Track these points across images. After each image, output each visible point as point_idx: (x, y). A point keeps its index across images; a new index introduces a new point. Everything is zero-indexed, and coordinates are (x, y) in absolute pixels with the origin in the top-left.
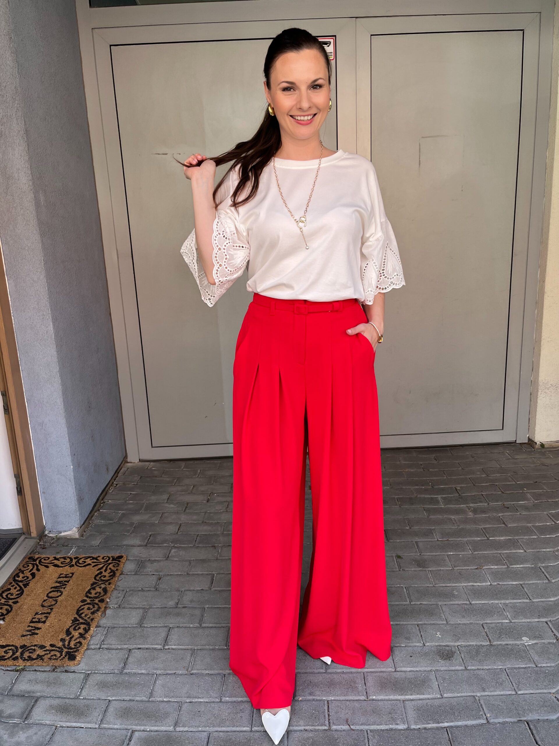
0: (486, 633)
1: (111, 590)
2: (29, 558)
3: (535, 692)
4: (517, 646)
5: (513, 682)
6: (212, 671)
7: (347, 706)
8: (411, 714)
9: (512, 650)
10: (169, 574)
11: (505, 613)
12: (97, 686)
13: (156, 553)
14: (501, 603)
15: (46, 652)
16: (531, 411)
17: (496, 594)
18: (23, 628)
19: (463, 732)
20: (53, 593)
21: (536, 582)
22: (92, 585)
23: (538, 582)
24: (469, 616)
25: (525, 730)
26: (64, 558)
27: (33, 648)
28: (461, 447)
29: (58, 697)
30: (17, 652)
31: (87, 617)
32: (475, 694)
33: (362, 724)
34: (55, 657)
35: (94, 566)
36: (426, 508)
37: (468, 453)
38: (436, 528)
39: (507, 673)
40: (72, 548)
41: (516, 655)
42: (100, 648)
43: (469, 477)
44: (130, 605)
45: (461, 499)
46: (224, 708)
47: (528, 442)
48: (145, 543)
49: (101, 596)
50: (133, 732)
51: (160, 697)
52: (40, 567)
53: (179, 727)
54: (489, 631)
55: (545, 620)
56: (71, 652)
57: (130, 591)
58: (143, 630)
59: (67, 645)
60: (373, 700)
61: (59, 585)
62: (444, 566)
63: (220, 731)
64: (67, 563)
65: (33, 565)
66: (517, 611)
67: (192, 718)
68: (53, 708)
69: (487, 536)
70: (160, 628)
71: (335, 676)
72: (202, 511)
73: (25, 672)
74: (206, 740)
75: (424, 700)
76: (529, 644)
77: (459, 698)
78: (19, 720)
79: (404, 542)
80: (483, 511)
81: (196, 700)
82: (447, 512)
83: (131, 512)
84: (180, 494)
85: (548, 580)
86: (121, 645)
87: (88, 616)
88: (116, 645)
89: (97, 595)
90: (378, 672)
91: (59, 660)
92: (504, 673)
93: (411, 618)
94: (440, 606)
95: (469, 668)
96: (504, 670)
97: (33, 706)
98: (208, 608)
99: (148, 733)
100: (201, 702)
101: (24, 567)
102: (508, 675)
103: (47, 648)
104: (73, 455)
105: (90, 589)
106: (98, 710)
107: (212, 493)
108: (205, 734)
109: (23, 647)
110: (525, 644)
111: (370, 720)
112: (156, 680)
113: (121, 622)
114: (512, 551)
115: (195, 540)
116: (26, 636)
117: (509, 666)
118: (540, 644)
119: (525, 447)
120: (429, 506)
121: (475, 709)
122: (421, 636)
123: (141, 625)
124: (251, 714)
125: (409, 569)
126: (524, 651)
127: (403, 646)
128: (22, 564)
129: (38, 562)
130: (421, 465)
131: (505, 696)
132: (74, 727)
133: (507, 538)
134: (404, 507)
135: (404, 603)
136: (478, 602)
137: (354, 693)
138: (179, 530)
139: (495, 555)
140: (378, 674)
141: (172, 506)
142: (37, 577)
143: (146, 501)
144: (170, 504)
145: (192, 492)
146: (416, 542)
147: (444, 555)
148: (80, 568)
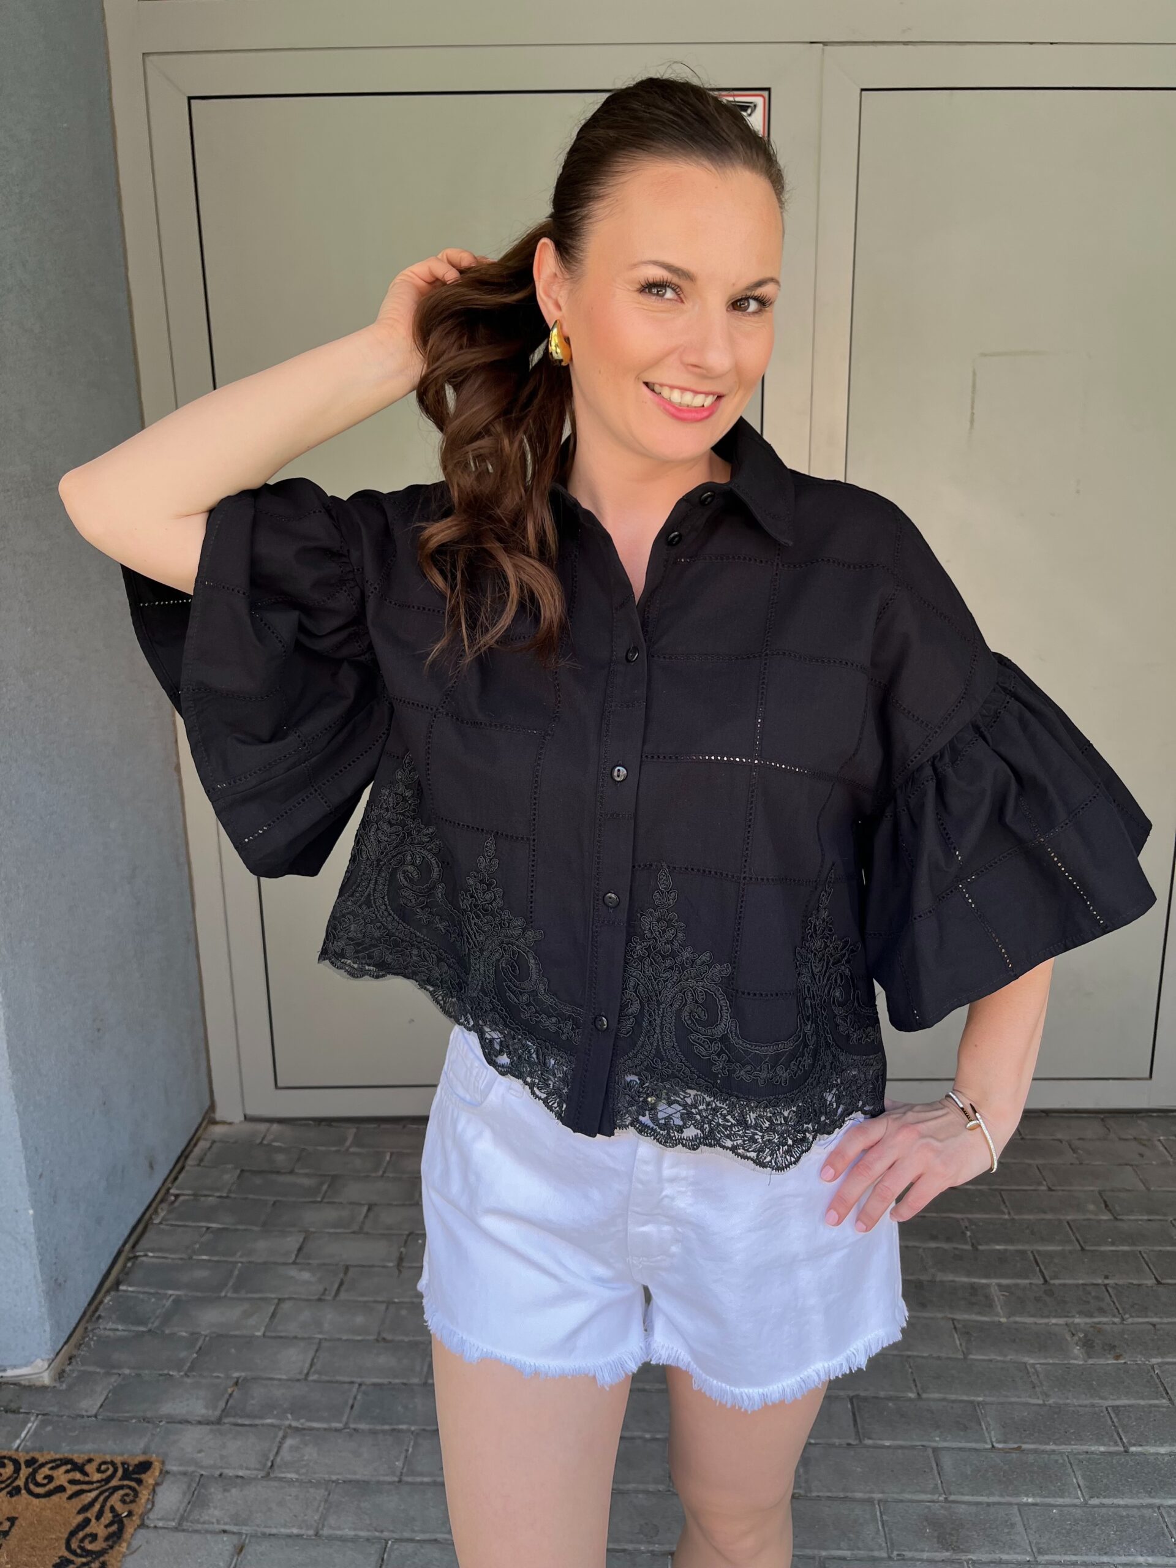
10: (268, 1531)
13: (240, 1452)
28: (1044, 1114)
35: (70, 1498)
36: (959, 1321)
37: (1059, 1137)
38: (989, 1399)
40: (27, 1424)
43: (1069, 1218)
45: (1051, 1298)
48: (218, 1413)
62: (1010, 1548)
64: (2, 1482)
69: (1123, 1437)
72: (380, 1299)
79: (902, 1447)
82: (1014, 1341)
83: (199, 1294)
84: (331, 1234)
107: (413, 1235)
115: (350, 1402)
120: (966, 1317)
125: (917, 1555)
138: (312, 1365)
139: (1147, 1512)
141: (306, 1275)
143: (241, 1257)
144: (301, 1270)
145: (360, 1231)
146: (935, 1450)
147: (1010, 1504)
148: (36, 1501)
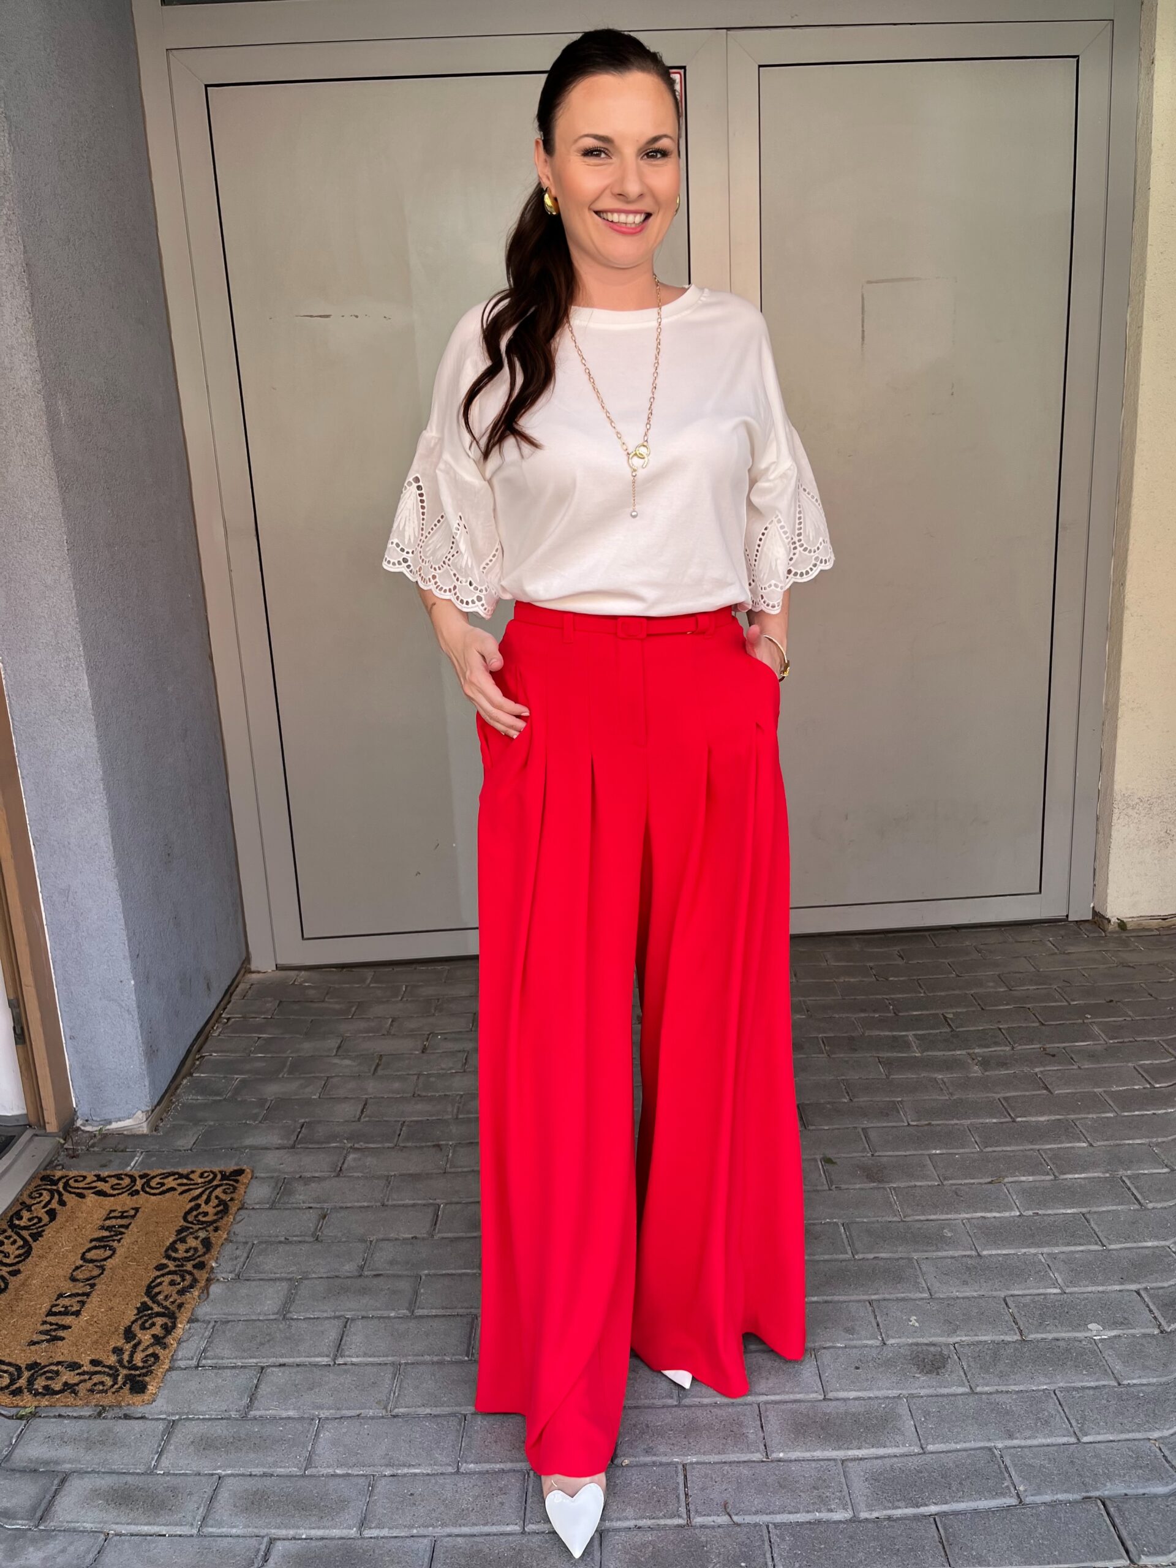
0: (1012, 1315)
1: (220, 1243)
2: (43, 1179)
3: (1119, 1438)
4: (1077, 1344)
5: (1070, 1417)
6: (438, 1409)
7: (724, 1475)
8: (860, 1488)
9: (1068, 1350)
10: (344, 1205)
11: (1052, 1275)
12: (192, 1448)
13: (314, 1163)
14: (1042, 1254)
15: (82, 1377)
16: (1098, 853)
17: (1033, 1236)
18: (31, 1327)
19: (968, 1523)
20: (94, 1252)
21: (1114, 1208)
22: (179, 1232)
23: (1120, 1208)
24: (976, 1282)
25: (1099, 1517)
26: (118, 1177)
27: (55, 1368)
28: (955, 931)
29: (108, 1473)
30: (19, 1377)
31: (168, 1302)
32: (993, 1444)
33: (756, 1513)
34: (101, 1388)
35: (181, 1193)
36: (883, 1058)
37: (967, 943)
38: (905, 1099)
39: (1057, 1398)
40: (135, 1156)
41: (1075, 1362)
42: (197, 1367)
43: (972, 992)
44: (261, 1273)
45: (956, 1039)
46: (466, 1486)
47: (1093, 918)
48: (291, 1142)
49: (199, 1256)
50: (272, 1541)
51: (329, 1467)
52: (66, 1197)
53: (370, 1528)
54: (1019, 1312)
55: (1134, 1287)
56: (135, 1375)
57: (260, 1243)
58: (290, 1326)
59: (127, 1361)
60: (779, 1460)
61: (106, 1234)
62: (923, 1178)
63: (457, 1536)
64: (123, 1188)
65: (51, 1192)
66: (1076, 1270)
67: (397, 1508)
68: (99, 1494)
69: (1011, 1114)
70: (326, 1322)
71: (699, 1412)
72: (411, 1072)
73: (38, 1420)
74: (428, 1555)
75: (885, 1457)
76: (1103, 1337)
77: (960, 1453)
78: (26, 1522)
79: (838, 1129)
80: (1003, 1064)
81: (406, 1470)
82: (927, 1066)
83: (261, 1077)
84: (364, 1037)
85: (1140, 1203)
86: (243, 1358)
87: (171, 1300)
88: (232, 1359)
89: (189, 1254)
90: (787, 1402)
91: (109, 1394)
92: (1052, 1398)
93: (856, 1288)
94: (915, 1262)
95: (979, 1389)
96: (1052, 1392)
97: (56, 1492)
98: (426, 1275)
99: (304, 1543)
100: (415, 1475)
101: (32, 1198)
102: (1060, 1404)
103: (85, 1368)
104: (135, 956)
105: (175, 1242)
106: (195, 1498)
107: (433, 1034)
108: (426, 1541)
109: (33, 1366)
110: (1095, 1338)
111: (775, 1502)
112: (319, 1432)
113: (242, 1310)
114: (1063, 1145)
115: (398, 1133)
116: (38, 1343)
117: (1061, 1385)
118: (1125, 1338)
119: (1088, 931)
120: (889, 1055)
121: (994, 1477)
122: (878, 1325)
123: (284, 1315)
124: (522, 1497)
125: (851, 1187)
126: (1093, 1352)
127: (840, 1348)
128: (28, 1192)
129: (61, 1185)
130: (871, 968)
131: (1055, 1448)
132: (146, 1535)
133: (1053, 1118)
134: (838, 1056)
135: (842, 1256)
136: (994, 1252)
137: (739, 1447)
138: (362, 1112)
139: (1028, 1153)
140: (790, 1406)
141: (347, 1062)
142: (60, 1218)
143: (291, 1053)
144: (343, 1059)
145: (389, 1033)
146: (863, 1129)
147: (923, 1155)
148: (153, 1198)
